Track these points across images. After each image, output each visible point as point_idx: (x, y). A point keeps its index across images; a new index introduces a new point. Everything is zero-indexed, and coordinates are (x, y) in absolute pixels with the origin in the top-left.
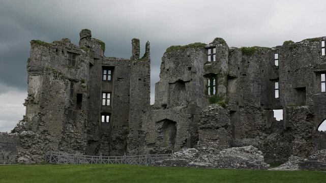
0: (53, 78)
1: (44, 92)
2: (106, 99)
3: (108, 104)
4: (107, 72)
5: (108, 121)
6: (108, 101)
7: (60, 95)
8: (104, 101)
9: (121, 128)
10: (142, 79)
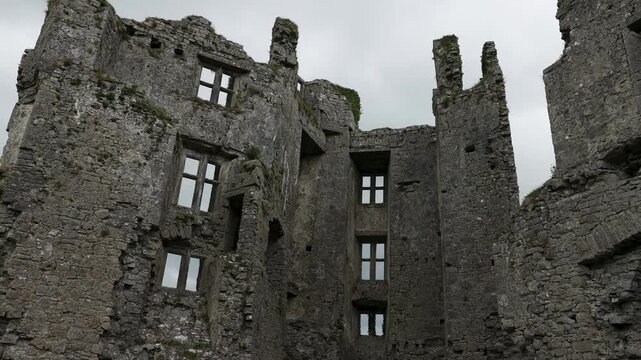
0: (93, 100)
1: (29, 145)
2: (373, 260)
3: (380, 275)
4: (373, 182)
5: (379, 332)
6: (380, 267)
7: (119, 171)
8: (366, 266)
9: (421, 349)
10: (480, 146)
